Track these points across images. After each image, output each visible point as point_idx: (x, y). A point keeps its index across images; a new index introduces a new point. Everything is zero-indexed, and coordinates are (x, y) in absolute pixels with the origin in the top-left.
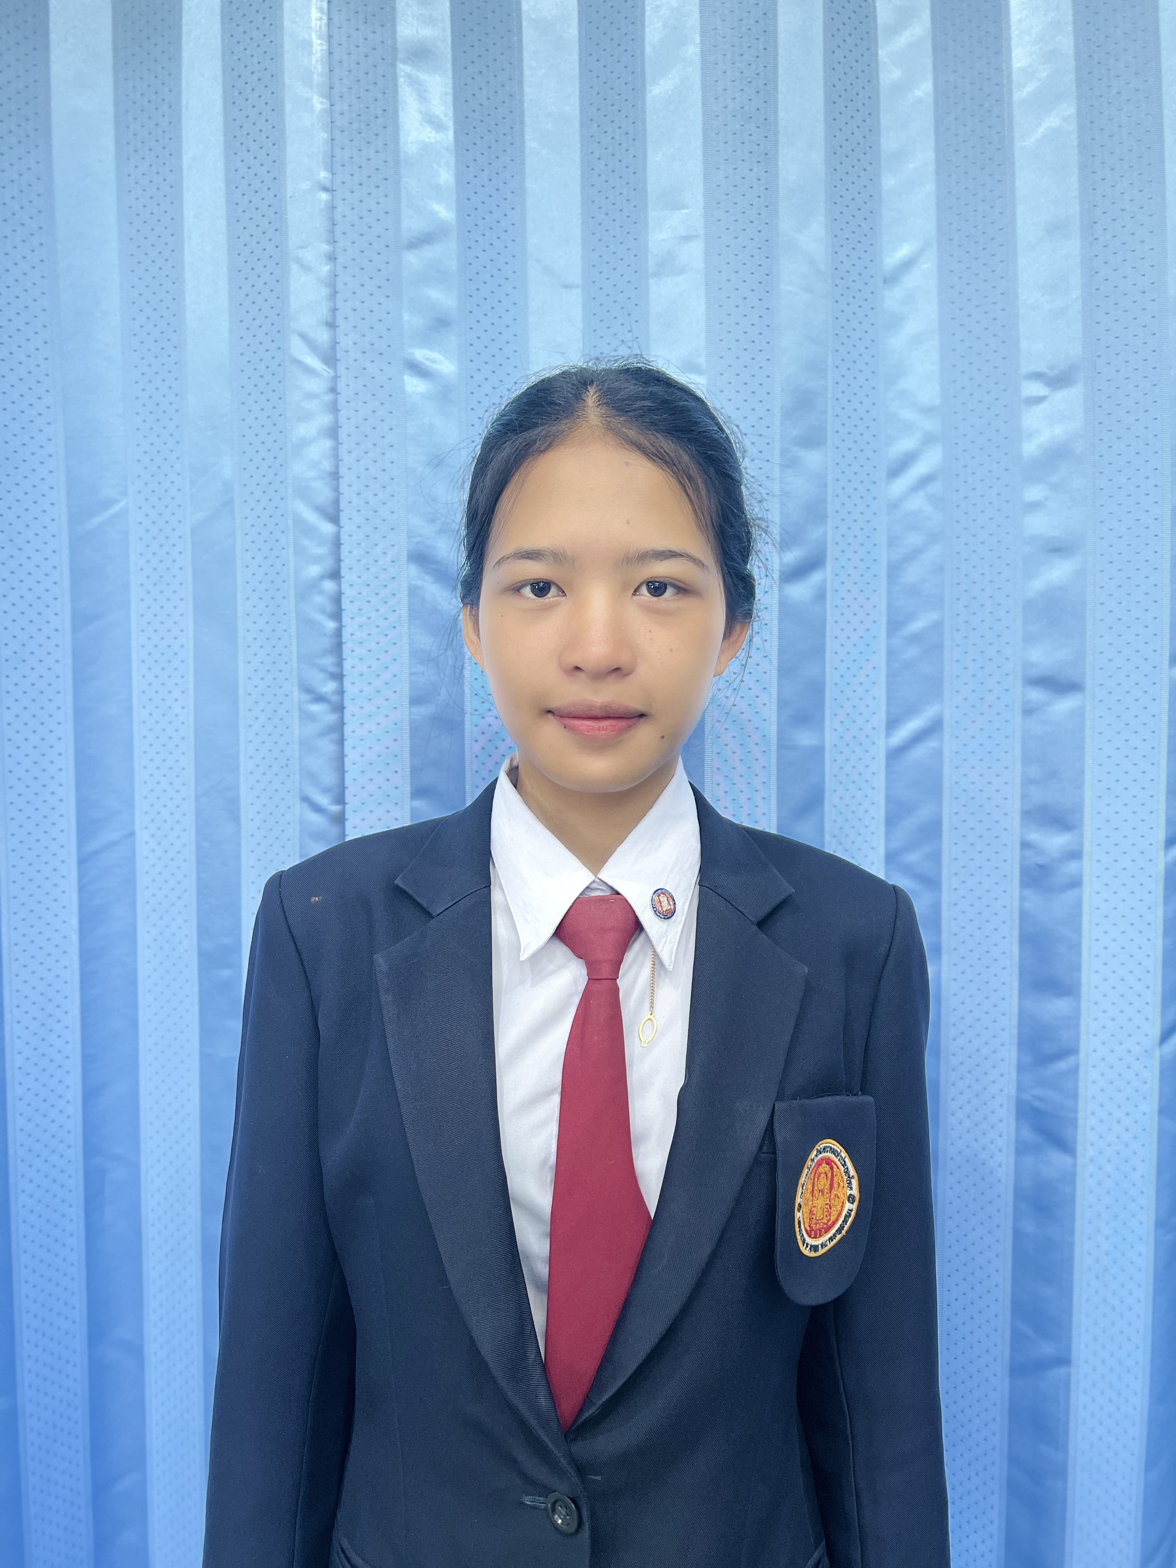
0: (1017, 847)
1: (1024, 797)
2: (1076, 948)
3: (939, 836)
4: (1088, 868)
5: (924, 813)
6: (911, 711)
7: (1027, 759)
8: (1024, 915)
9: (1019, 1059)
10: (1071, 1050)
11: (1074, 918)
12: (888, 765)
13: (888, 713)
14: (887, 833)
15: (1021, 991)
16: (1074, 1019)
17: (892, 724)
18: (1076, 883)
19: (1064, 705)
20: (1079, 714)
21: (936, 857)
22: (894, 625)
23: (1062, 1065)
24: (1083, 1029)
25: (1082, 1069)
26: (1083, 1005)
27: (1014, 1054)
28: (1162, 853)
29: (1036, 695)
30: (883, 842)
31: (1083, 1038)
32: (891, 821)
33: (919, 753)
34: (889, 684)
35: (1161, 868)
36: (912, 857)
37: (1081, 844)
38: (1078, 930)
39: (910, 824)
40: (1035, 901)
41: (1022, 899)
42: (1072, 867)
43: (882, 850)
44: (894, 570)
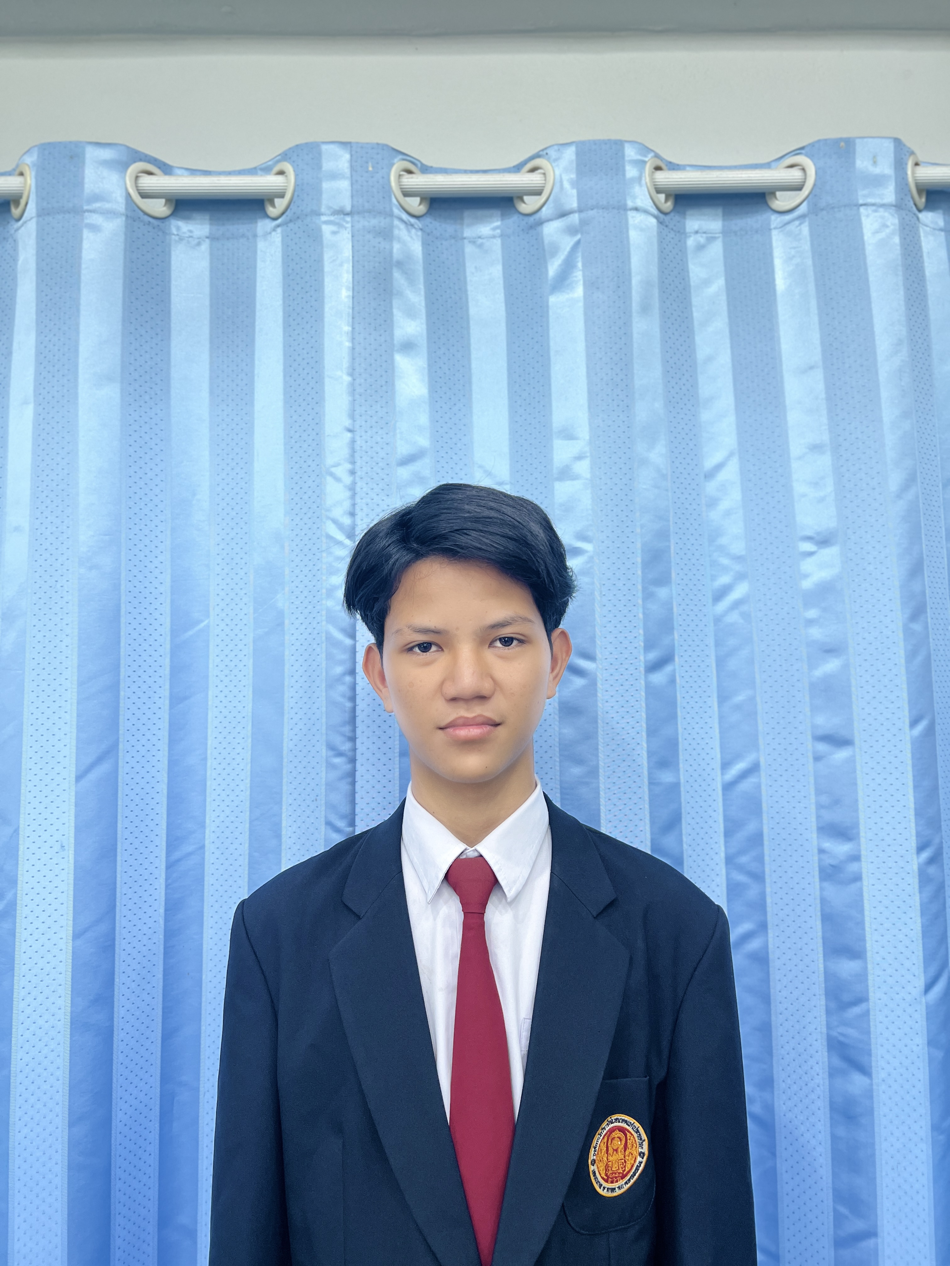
0: (816, 851)
1: (818, 817)
2: (861, 924)
3: (762, 844)
4: (866, 867)
5: (751, 827)
6: (738, 757)
7: (819, 792)
8: (823, 901)
9: (827, 1006)
10: (862, 999)
11: (858, 904)
12: (724, 795)
13: (722, 758)
14: (726, 842)
15: (825, 955)
16: (862, 977)
17: (725, 765)
18: (858, 878)
19: (841, 755)
20: (851, 761)
21: (760, 859)
22: (723, 699)
23: (856, 1010)
24: (870, 983)
25: (872, 1013)
26: (870, 966)
27: (823, 1002)
28: (915, 856)
29: (822, 747)
30: (723, 849)
31: (871, 989)
32: (728, 834)
33: (746, 785)
34: (721, 738)
35: (915, 867)
36: (743, 859)
37: (860, 851)
38: (862, 911)
39: (741, 836)
40: (831, 890)
41: (822, 889)
42: (853, 867)
43: (723, 855)
44: (720, 662)
